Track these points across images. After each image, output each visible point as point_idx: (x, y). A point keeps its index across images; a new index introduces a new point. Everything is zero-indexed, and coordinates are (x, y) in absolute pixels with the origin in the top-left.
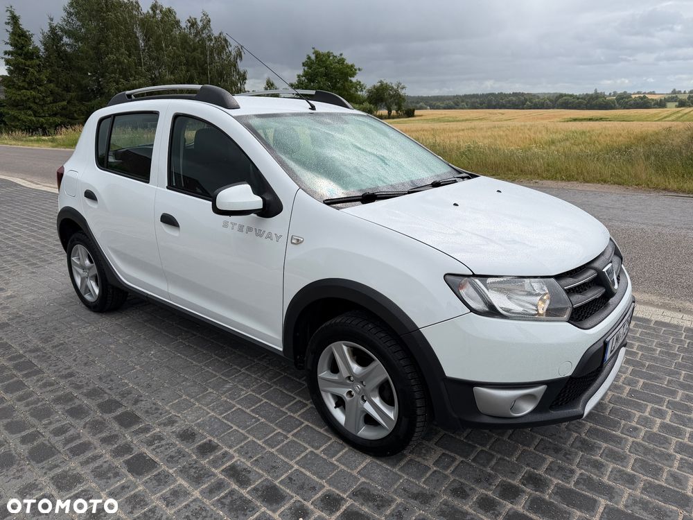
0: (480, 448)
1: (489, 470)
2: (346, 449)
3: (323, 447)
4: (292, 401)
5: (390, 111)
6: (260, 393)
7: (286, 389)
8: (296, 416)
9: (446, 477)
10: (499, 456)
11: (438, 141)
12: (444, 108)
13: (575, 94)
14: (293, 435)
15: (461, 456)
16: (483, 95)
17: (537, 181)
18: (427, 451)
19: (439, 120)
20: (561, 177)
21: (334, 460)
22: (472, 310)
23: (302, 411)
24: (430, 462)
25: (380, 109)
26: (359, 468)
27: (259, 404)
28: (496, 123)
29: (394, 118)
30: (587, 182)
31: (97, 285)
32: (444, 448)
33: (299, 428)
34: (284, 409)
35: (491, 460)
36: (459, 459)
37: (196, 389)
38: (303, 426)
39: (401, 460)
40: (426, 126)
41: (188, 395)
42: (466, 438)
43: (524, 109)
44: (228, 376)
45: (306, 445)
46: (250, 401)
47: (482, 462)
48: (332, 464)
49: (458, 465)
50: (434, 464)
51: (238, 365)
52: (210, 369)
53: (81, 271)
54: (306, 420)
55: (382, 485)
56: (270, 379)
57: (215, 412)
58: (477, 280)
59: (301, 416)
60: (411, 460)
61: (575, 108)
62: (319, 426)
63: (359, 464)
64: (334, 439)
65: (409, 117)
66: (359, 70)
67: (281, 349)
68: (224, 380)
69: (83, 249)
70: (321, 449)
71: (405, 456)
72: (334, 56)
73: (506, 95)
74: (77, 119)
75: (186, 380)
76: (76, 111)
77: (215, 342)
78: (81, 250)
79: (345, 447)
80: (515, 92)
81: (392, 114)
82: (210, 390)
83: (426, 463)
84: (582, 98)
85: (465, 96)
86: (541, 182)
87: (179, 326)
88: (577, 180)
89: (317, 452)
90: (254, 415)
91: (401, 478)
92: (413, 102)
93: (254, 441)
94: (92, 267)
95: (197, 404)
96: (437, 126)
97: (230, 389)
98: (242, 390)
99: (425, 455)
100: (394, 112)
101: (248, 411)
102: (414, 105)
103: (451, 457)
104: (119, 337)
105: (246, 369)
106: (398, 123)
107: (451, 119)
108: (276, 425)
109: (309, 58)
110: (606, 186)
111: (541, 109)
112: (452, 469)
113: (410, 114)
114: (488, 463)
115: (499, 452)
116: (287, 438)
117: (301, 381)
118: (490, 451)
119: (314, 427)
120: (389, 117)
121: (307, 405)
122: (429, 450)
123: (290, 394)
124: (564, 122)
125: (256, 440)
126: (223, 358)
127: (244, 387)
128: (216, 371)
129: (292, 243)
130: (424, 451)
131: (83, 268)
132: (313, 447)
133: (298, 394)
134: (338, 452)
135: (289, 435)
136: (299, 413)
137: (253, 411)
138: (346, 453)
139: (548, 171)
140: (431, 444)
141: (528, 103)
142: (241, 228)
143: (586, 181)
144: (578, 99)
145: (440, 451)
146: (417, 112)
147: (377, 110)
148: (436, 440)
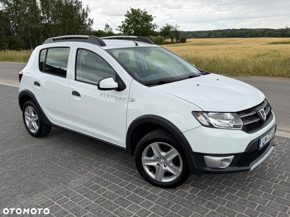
0: (209, 187)
1: (213, 194)
2: (153, 187)
3: (144, 186)
4: (129, 170)
5: (172, 40)
6: (115, 168)
7: (126, 166)
8: (131, 176)
9: (195, 196)
10: (217, 189)
11: (198, 56)
12: (202, 38)
13: (275, 29)
14: (131, 182)
15: (201, 189)
16: (224, 30)
17: (249, 76)
18: (187, 188)
19: (199, 44)
20: (261, 74)
21: (148, 191)
22: (203, 125)
23: (134, 174)
24: (188, 191)
25: (167, 38)
26: (159, 193)
27: (115, 172)
28: (230, 45)
29: (174, 43)
30: (275, 76)
31: (38, 124)
32: (194, 187)
33: (133, 180)
34: (126, 173)
35: (214, 191)
36: (200, 190)
37: (87, 166)
38: (135, 179)
39: (176, 191)
40: (192, 48)
41: (84, 169)
42: (204, 183)
43: (247, 37)
44: (101, 162)
45: (136, 186)
46: (111, 170)
47: (210, 191)
48: (148, 192)
49: (200, 192)
50: (190, 192)
51: (104, 158)
52: (92, 159)
53: (29, 118)
54: (136, 177)
55: (168, 199)
56: (119, 163)
57: (97, 175)
58: (205, 114)
59: (134, 176)
60: (180, 191)
61: (275, 37)
62: (141, 179)
63: (159, 192)
64: (148, 183)
65: (183, 43)
66: (155, 17)
67: (125, 147)
68: (99, 163)
69: (31, 108)
70: (143, 187)
71: (178, 189)
72: (141, 11)
73: (236, 30)
74: (5, 46)
75: (82, 163)
76: (4, 42)
77: (93, 149)
78: (30, 108)
79: (153, 186)
80: (242, 28)
81: (174, 41)
82: (93, 167)
83: (186, 192)
84: (279, 31)
85: (214, 31)
86: (250, 77)
87: (75, 143)
88: (269, 75)
89: (141, 188)
90: (113, 175)
91: (176, 197)
92: (185, 34)
93: (114, 185)
94: (35, 116)
95: (88, 172)
96: (198, 47)
97: (102, 166)
98: (108, 167)
99: (186, 189)
100: (175, 40)
101: (111, 174)
102: (186, 36)
103: (197, 189)
104: (49, 147)
105: (108, 159)
106: (177, 46)
107: (206, 44)
108: (123, 179)
109: (128, 12)
110: (284, 78)
111: (256, 37)
112: (197, 194)
113: (183, 41)
114: (212, 192)
115: (217, 188)
116: (128, 183)
117: (133, 163)
118: (214, 188)
119: (139, 179)
120: (172, 43)
121: (136, 172)
122: (188, 187)
123: (128, 168)
124: (268, 44)
125: (115, 184)
126: (97, 155)
127: (108, 165)
128: (95, 160)
129: (130, 101)
130: (186, 188)
131: (31, 117)
132: (139, 186)
133: (132, 168)
134: (150, 188)
135: (129, 182)
136: (132, 175)
137: (113, 174)
138: (153, 188)
139: (255, 71)
140: (189, 185)
141: (249, 34)
142: (108, 96)
143: (273, 76)
144: (277, 31)
145: (192, 188)
146: (187, 40)
147: (165, 39)
148: (190, 184)
